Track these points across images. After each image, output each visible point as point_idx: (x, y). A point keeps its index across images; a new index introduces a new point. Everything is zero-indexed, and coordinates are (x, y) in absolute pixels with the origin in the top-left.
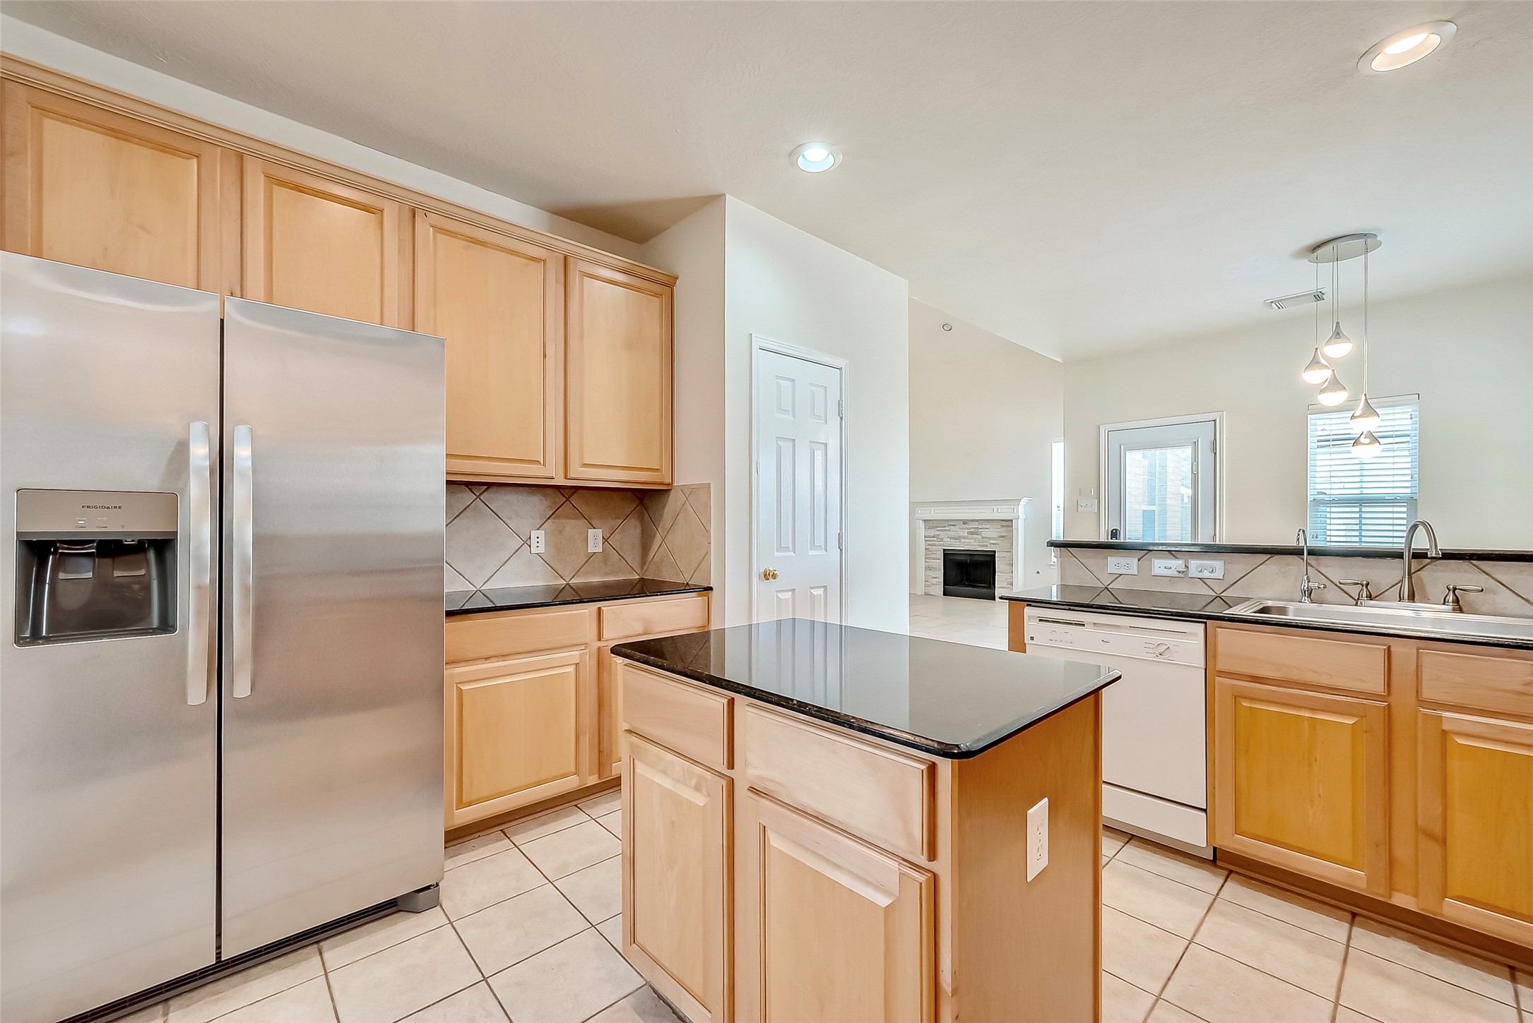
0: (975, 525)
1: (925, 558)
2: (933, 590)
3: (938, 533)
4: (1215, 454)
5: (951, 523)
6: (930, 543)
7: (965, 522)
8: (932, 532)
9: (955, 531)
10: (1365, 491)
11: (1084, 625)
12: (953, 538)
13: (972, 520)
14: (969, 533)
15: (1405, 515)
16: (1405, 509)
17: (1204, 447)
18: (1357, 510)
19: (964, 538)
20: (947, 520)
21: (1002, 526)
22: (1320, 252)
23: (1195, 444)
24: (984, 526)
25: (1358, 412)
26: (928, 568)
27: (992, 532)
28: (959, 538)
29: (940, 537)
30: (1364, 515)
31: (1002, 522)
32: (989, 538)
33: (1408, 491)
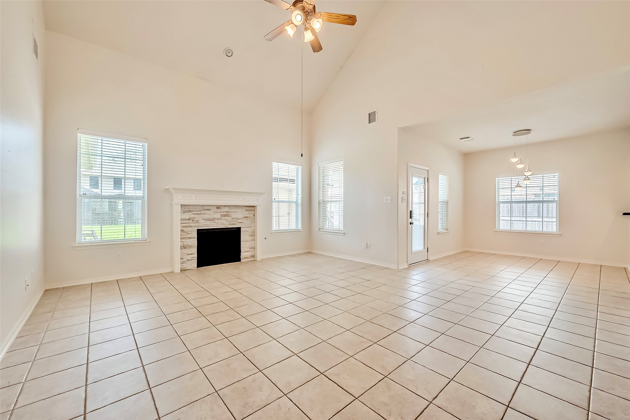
0: (227, 209)
1: (181, 238)
2: (187, 266)
3: (194, 216)
5: (206, 208)
6: (185, 225)
7: (218, 207)
8: (187, 216)
9: (208, 215)
12: (208, 220)
13: (225, 206)
14: (222, 216)
19: (218, 219)
20: (203, 206)
21: (246, 210)
24: (233, 210)
26: (183, 247)
27: (239, 214)
28: (213, 220)
29: (195, 219)
31: (245, 207)
32: (237, 219)
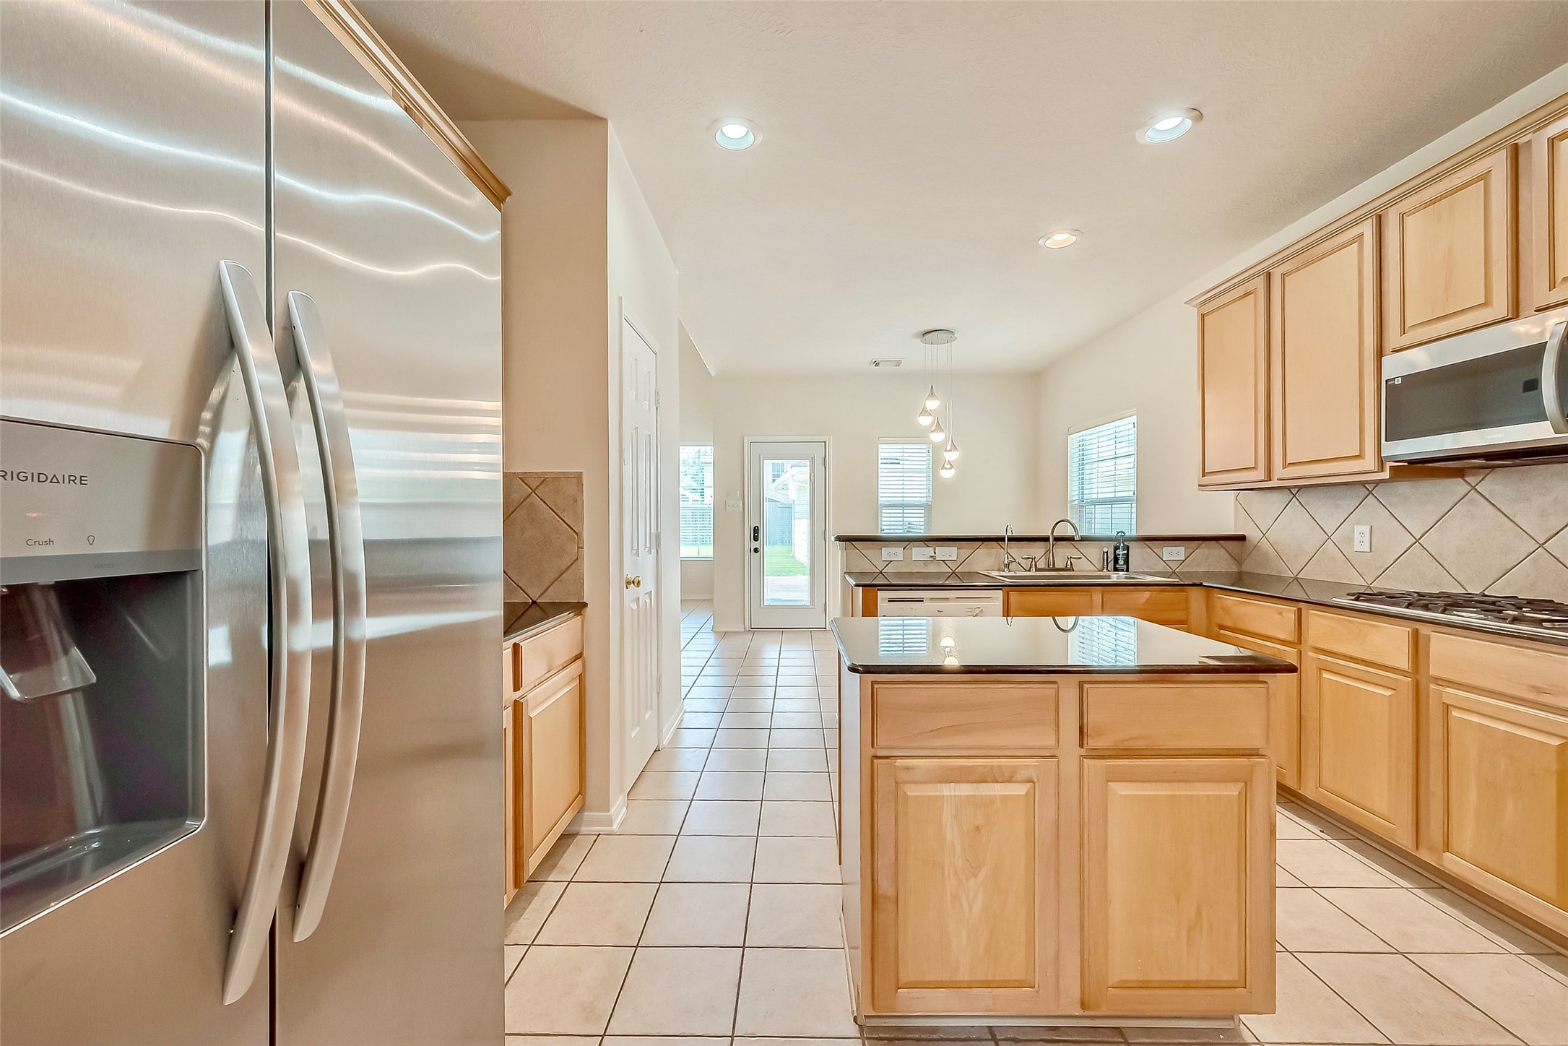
4: (825, 468)
10: (905, 499)
11: (923, 601)
15: (923, 515)
16: (923, 511)
17: (819, 463)
18: (901, 511)
22: (928, 336)
23: (813, 459)
25: (949, 448)
30: (905, 515)
33: (925, 499)
